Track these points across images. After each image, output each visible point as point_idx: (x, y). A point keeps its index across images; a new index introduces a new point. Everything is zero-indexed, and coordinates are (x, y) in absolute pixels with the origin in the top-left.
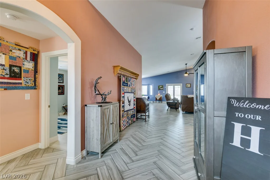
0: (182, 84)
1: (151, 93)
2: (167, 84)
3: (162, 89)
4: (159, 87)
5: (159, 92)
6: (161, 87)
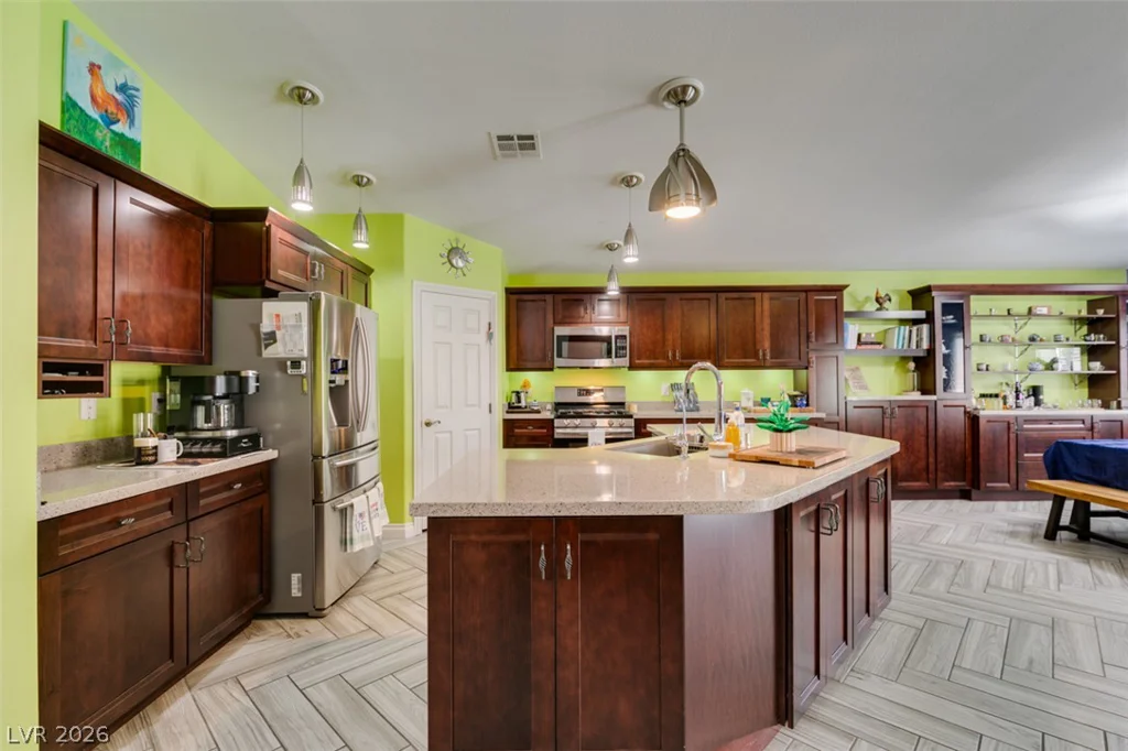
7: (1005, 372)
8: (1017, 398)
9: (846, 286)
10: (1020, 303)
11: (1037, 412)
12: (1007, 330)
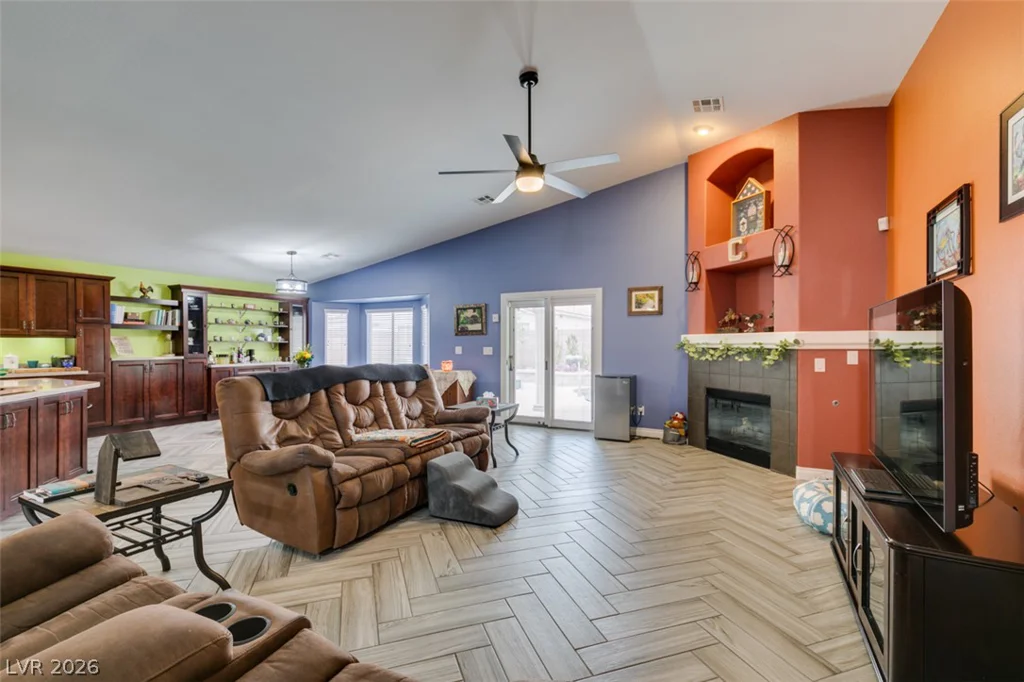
0: (600, 290)
3: (478, 327)
4: (458, 317)
5: (458, 350)
6: (470, 313)
7: (232, 342)
8: (239, 356)
9: (113, 278)
10: (239, 301)
11: (253, 364)
12: (234, 316)
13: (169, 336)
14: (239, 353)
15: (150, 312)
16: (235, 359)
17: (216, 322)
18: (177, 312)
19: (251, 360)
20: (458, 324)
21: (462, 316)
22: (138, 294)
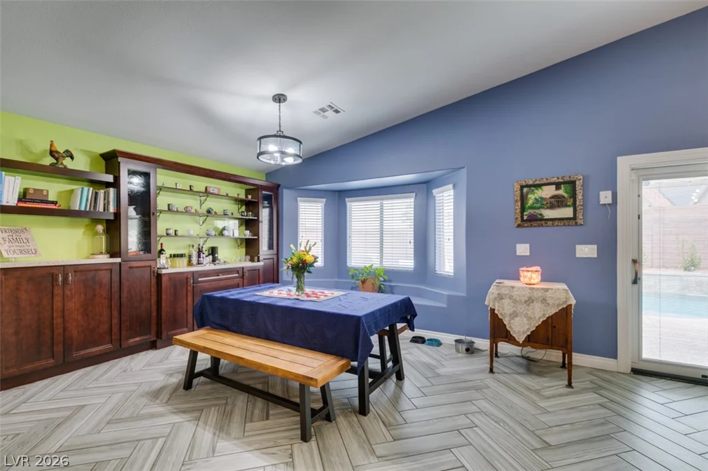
1: (447, 261)
2: (624, 164)
3: (567, 212)
4: (523, 198)
5: (523, 249)
6: (548, 192)
7: (190, 237)
8: (199, 256)
10: (200, 183)
11: (217, 266)
12: (192, 202)
13: (100, 228)
14: (200, 252)
15: (72, 191)
16: (194, 260)
17: (170, 209)
18: (112, 191)
19: (214, 260)
20: (523, 209)
21: (531, 198)
22: (48, 161)
